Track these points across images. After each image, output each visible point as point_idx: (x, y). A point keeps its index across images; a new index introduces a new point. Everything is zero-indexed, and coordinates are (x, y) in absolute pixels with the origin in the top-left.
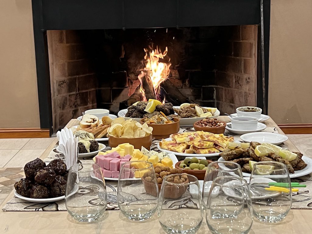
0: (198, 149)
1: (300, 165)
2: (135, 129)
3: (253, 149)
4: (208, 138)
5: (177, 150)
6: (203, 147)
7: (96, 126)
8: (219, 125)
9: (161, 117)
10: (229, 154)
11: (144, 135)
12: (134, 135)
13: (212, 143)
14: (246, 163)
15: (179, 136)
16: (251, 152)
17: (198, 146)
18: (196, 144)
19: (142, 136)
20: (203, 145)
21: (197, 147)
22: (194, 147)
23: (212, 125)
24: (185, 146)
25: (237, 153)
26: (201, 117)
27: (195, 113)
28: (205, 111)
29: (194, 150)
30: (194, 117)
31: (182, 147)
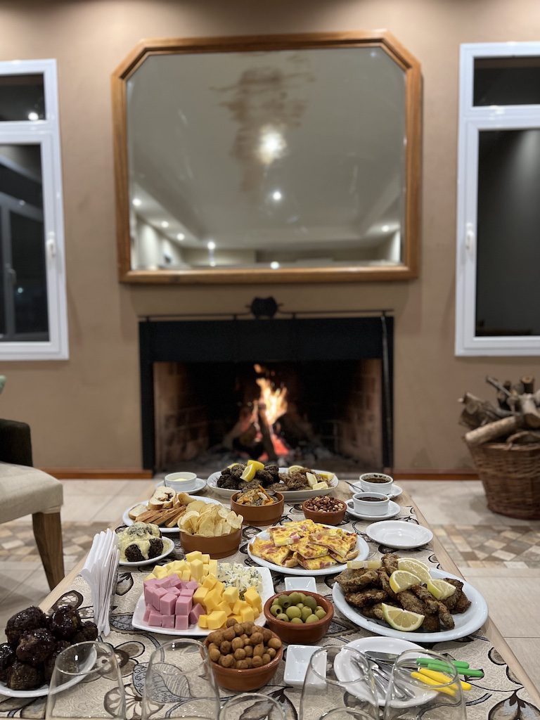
0: (305, 559)
1: (462, 606)
2: (217, 520)
3: (387, 577)
4: (320, 541)
5: (274, 560)
6: (313, 557)
7: (170, 506)
8: (337, 509)
9: (259, 493)
10: (350, 583)
11: (228, 532)
12: (214, 531)
13: (325, 549)
14: (376, 604)
15: (278, 532)
16: (384, 583)
17: (305, 554)
18: (303, 551)
19: (226, 532)
20: (312, 554)
21: (303, 555)
22: (299, 556)
23: (327, 507)
24: (287, 551)
25: (361, 582)
26: (314, 490)
27: (307, 483)
28: (319, 480)
29: (299, 561)
30: (304, 488)
31: (281, 555)
